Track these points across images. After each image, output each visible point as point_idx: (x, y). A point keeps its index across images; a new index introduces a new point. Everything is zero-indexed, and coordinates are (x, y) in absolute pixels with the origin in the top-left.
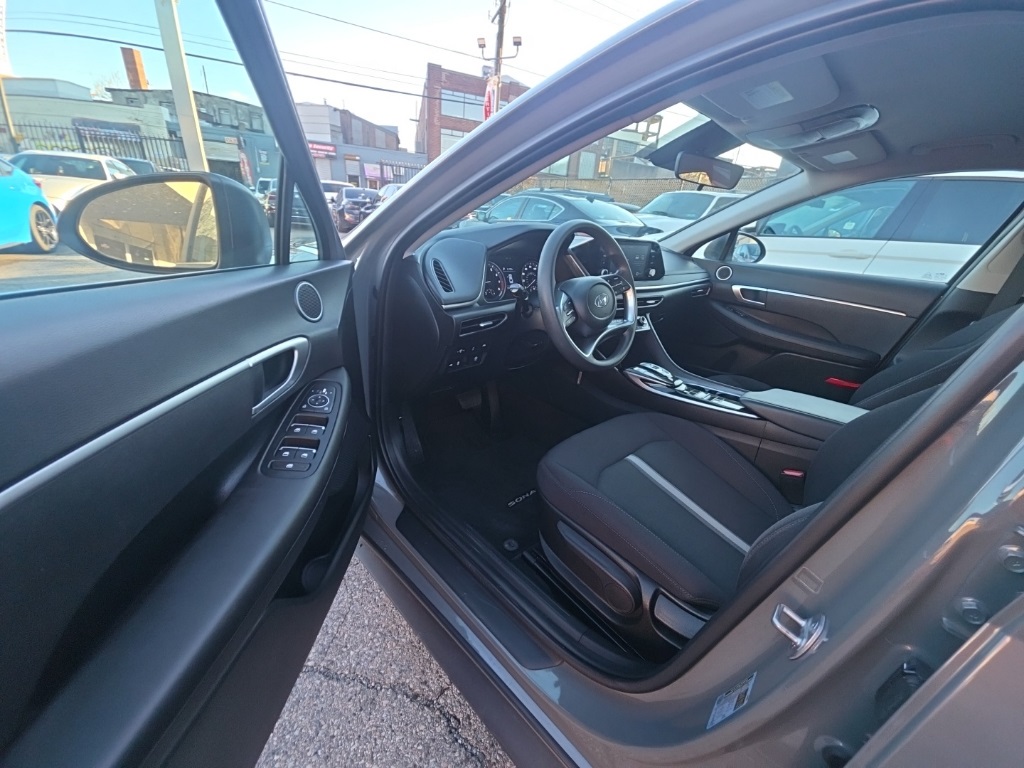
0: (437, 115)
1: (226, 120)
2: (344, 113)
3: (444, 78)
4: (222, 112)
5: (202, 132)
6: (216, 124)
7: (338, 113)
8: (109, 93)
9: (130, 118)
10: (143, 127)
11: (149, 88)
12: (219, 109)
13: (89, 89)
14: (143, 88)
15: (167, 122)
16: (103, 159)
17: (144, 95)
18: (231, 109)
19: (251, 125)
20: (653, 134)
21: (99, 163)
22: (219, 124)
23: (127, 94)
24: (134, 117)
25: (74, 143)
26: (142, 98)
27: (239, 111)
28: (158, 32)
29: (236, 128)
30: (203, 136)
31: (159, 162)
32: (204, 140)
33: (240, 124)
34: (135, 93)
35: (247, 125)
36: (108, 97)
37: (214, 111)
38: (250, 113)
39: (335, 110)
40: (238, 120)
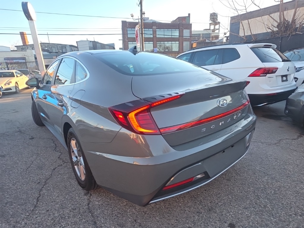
0: (127, 38)
1: (54, 51)
2: (94, 41)
3: (128, 25)
4: (53, 48)
5: (43, 56)
6: (50, 53)
7: (92, 42)
8: (16, 48)
9: (22, 55)
10: (27, 58)
11: (29, 44)
12: (52, 47)
13: (9, 47)
14: (27, 44)
15: (34, 55)
16: (14, 71)
17: (27, 47)
18: (56, 47)
19: (62, 51)
20: (217, 29)
21: (13, 72)
22: (52, 52)
23: (21, 47)
24: (24, 55)
25: (5, 66)
26: (26, 48)
27: (58, 47)
28: (30, 29)
29: (57, 53)
30: (43, 57)
31: (30, 69)
32: (44, 59)
33: (58, 51)
34: (25, 47)
35: (61, 51)
36: (16, 49)
37: (50, 48)
38: (62, 47)
39: (91, 41)
40: (58, 50)
